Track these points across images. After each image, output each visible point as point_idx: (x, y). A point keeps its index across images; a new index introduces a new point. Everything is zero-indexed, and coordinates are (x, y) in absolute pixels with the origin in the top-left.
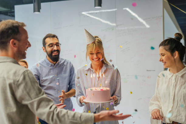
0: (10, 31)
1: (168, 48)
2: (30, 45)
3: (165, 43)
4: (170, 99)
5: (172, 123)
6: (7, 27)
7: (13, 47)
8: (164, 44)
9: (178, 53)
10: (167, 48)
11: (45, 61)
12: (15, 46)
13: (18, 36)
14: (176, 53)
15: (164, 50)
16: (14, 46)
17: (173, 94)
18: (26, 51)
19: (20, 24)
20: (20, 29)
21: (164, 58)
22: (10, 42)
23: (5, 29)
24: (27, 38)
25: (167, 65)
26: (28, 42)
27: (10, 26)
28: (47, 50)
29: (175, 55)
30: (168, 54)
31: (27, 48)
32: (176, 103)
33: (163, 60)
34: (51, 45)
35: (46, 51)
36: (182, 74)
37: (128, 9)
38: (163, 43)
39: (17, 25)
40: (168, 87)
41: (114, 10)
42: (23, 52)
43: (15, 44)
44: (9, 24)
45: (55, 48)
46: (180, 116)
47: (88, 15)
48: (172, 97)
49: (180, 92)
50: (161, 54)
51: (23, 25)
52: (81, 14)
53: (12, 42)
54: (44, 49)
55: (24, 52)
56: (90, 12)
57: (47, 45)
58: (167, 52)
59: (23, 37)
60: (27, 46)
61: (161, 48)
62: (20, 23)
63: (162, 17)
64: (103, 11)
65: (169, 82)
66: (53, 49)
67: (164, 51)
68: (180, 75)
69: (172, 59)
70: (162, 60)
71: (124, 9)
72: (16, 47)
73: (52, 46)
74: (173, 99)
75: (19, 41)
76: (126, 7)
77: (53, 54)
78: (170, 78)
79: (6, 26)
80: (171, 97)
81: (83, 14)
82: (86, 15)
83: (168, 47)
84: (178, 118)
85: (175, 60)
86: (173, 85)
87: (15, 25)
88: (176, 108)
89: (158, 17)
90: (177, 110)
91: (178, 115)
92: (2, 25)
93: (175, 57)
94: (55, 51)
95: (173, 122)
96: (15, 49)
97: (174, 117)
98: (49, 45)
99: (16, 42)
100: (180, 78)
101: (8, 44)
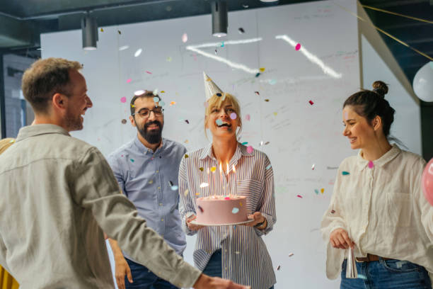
0: (52, 79)
1: (363, 110)
2: (90, 104)
3: (356, 100)
4: (363, 211)
5: (366, 256)
6: (47, 71)
7: (57, 106)
8: (354, 100)
9: (382, 120)
10: (360, 110)
11: (135, 144)
12: (61, 105)
13: (67, 88)
14: (377, 120)
15: (355, 114)
16: (60, 107)
17: (369, 201)
18: (82, 116)
19: (72, 65)
20: (71, 74)
21: (353, 129)
22: (52, 99)
23: (42, 73)
24: (85, 90)
25: (359, 143)
26: (87, 98)
27: (52, 70)
28: (137, 121)
29: (375, 124)
30: (362, 120)
31: (85, 109)
32: (374, 219)
33: (351, 133)
34: (145, 111)
35: (136, 125)
36: (386, 162)
37: (285, 38)
38: (352, 99)
39: (65, 66)
40: (358, 187)
41: (255, 40)
42: (77, 118)
43: (61, 102)
44: (51, 65)
45: (152, 117)
46: (383, 243)
47: (199, 52)
48: (366, 208)
49: (382, 197)
50: (348, 121)
51: (77, 66)
52: (185, 49)
53: (56, 99)
54: (132, 121)
55: (79, 117)
56: (204, 45)
57: (137, 111)
58: (360, 117)
59: (77, 90)
60: (84, 106)
61: (348, 108)
62: (70, 62)
63: (358, 54)
64: (231, 42)
65: (361, 176)
66: (147, 119)
67: (354, 116)
68: (383, 164)
69: (370, 130)
70: (348, 133)
71: (278, 37)
72: (64, 108)
73: (146, 114)
74: (367, 211)
75: (69, 96)
76: (283, 34)
77: (149, 129)
78: (362, 171)
79: (45, 69)
80: (364, 208)
81: (189, 51)
82: (196, 53)
83: (362, 107)
84: (377, 248)
85: (375, 132)
86: (367, 184)
87: (62, 66)
88: (374, 230)
89: (349, 53)
90: (376, 233)
91: (377, 242)
92: (37, 67)
93: (375, 129)
94: (151, 123)
95: (368, 254)
96: (63, 111)
97: (371, 246)
98: (139, 112)
99: (63, 97)
100: (380, 170)
101: (49, 102)
